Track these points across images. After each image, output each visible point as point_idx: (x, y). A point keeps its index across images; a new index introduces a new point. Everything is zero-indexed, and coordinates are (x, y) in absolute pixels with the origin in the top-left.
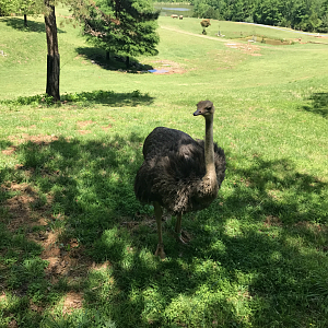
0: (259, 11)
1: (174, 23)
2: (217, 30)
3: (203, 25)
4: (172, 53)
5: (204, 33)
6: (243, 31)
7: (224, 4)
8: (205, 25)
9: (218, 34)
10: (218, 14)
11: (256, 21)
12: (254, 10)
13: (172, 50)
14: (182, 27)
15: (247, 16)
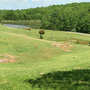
0: (79, 25)
1: (25, 33)
2: (51, 36)
3: (40, 33)
4: (14, 50)
5: (41, 38)
6: (67, 36)
7: (59, 21)
8: (42, 33)
9: (51, 39)
10: (55, 27)
11: (78, 31)
12: (76, 25)
13: (15, 48)
14: (29, 34)
15: (72, 28)
